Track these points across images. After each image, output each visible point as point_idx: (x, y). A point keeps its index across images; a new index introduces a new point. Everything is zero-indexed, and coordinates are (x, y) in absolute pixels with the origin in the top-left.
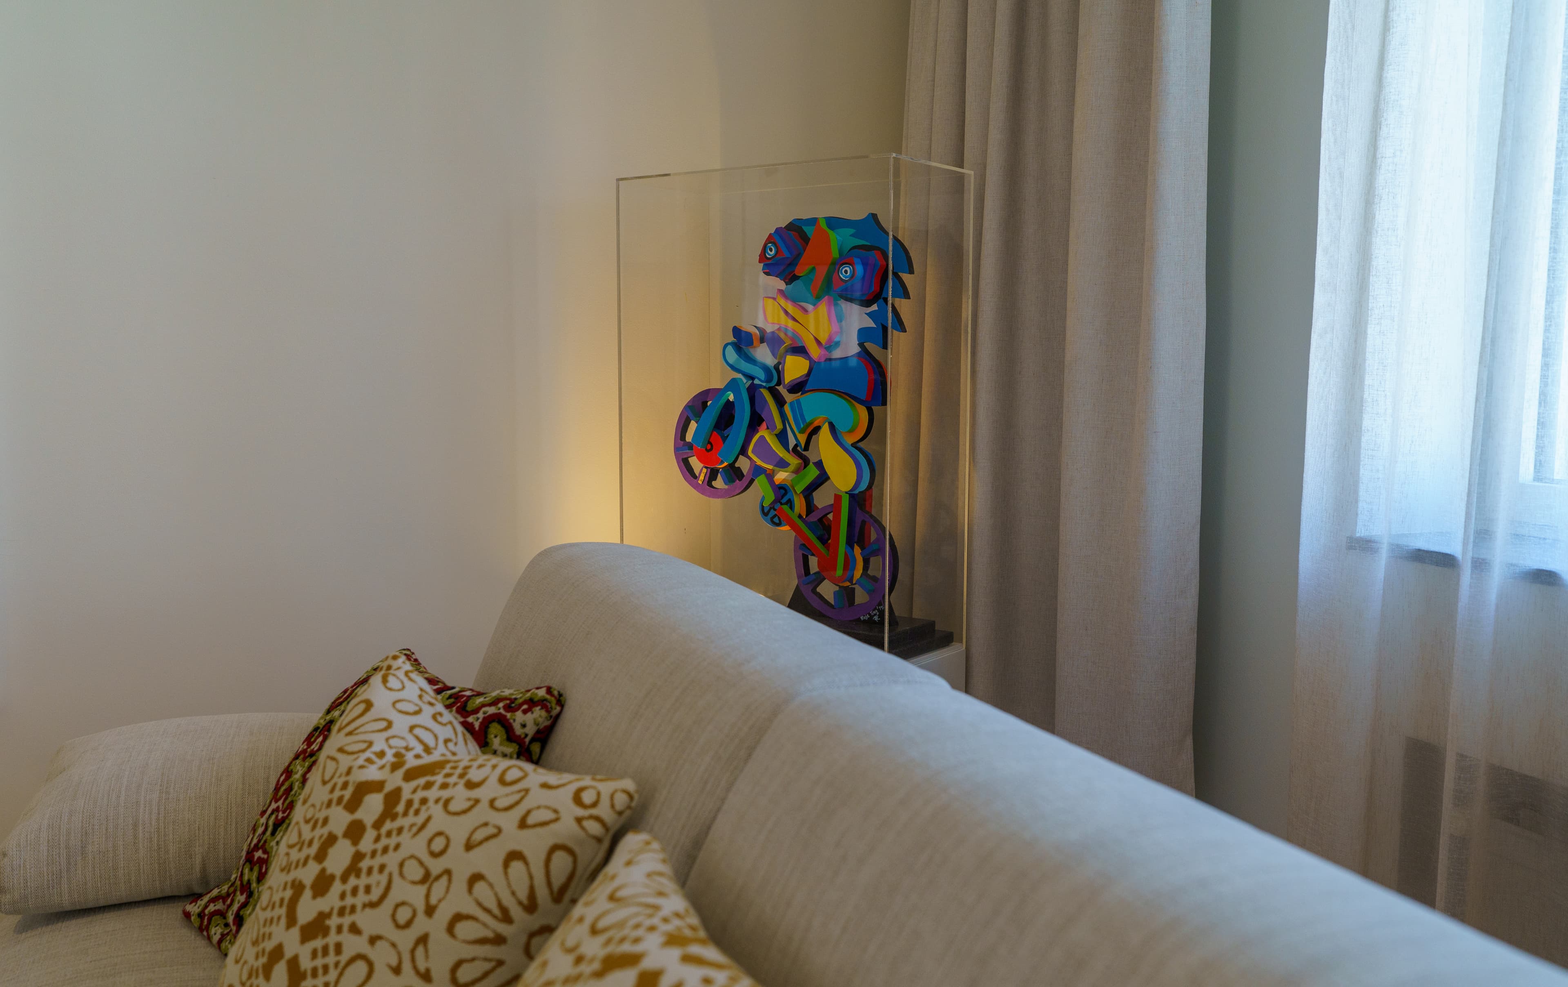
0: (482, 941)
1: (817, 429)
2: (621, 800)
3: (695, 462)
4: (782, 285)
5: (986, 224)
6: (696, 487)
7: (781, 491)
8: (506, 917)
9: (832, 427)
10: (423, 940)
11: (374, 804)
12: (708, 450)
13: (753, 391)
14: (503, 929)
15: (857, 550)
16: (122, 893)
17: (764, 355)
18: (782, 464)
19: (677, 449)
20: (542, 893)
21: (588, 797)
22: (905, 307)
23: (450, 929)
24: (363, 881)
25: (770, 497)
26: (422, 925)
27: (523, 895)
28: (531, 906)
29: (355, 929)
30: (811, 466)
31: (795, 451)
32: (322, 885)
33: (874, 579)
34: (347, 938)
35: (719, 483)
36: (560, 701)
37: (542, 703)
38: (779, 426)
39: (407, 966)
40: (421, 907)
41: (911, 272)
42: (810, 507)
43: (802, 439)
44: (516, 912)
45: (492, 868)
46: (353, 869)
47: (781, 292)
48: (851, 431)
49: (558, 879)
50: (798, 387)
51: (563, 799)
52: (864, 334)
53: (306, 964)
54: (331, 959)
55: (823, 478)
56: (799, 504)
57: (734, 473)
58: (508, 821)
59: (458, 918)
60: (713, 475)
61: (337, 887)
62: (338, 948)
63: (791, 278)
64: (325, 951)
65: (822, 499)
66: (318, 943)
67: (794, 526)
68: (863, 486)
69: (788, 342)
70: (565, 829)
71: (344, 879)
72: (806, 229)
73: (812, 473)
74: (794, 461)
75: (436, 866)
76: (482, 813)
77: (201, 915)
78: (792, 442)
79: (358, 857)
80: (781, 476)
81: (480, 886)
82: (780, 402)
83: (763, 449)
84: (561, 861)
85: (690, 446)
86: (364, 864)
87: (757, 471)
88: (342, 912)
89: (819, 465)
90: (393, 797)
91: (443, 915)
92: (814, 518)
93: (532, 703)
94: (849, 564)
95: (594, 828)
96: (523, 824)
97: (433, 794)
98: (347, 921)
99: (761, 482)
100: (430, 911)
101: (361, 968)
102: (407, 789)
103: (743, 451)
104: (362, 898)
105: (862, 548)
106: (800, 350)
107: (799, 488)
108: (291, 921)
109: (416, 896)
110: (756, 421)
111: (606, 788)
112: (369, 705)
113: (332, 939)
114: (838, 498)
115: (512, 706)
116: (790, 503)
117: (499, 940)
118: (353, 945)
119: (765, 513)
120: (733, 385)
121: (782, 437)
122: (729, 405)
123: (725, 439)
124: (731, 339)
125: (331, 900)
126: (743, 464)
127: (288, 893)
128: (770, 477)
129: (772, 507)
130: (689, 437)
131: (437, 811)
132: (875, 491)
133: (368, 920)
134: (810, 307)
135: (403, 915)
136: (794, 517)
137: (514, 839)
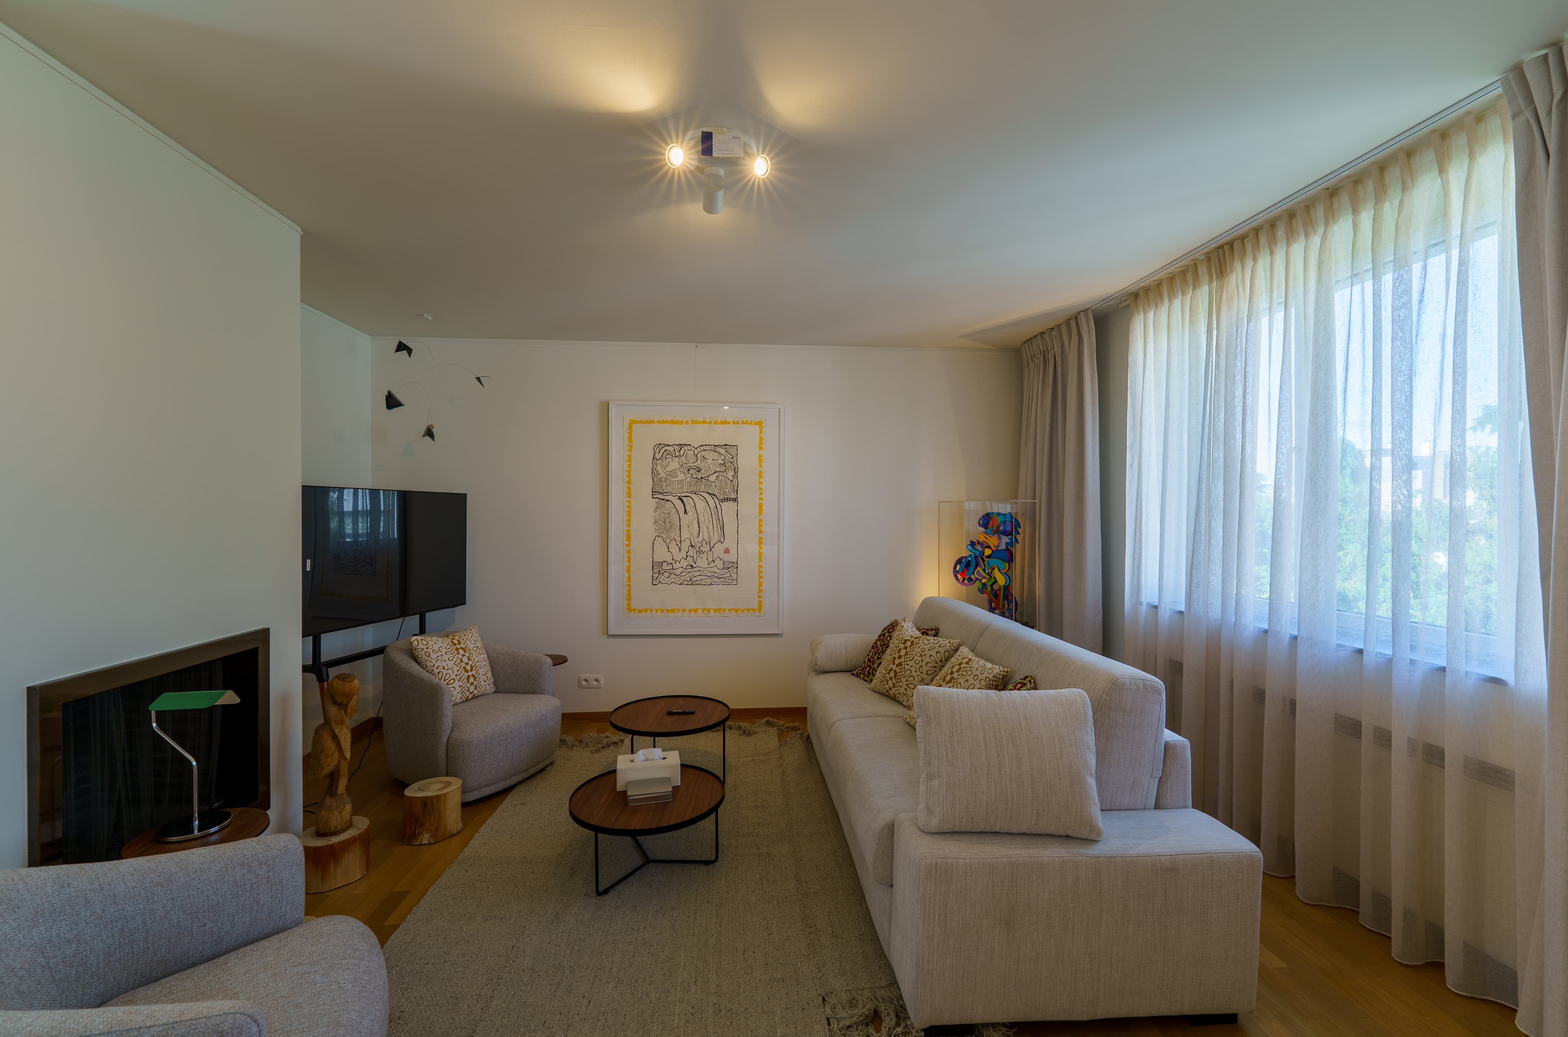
0: (932, 667)
1: (994, 568)
2: (958, 643)
3: (959, 576)
4: (984, 530)
5: (1042, 512)
6: (959, 583)
7: (984, 585)
8: (937, 663)
9: (998, 569)
10: (921, 666)
11: (909, 644)
12: (963, 574)
13: (976, 557)
14: (936, 665)
15: (1006, 601)
16: (838, 668)
17: (979, 547)
18: (984, 577)
19: (954, 572)
20: (943, 659)
21: (951, 642)
22: (1019, 537)
23: (926, 665)
24: (908, 656)
25: (981, 586)
26: (921, 663)
27: (940, 659)
28: (941, 661)
29: (907, 664)
30: (993, 579)
31: (988, 574)
32: (900, 657)
33: (1011, 609)
34: (906, 666)
35: (966, 582)
36: (938, 629)
37: (935, 629)
38: (983, 567)
39: (918, 671)
40: (920, 660)
41: (1020, 528)
42: (992, 589)
43: (990, 571)
44: (939, 662)
45: (934, 654)
46: (906, 654)
47: (984, 532)
48: (1004, 569)
49: (946, 657)
50: (988, 557)
51: (947, 642)
52: (1007, 544)
53: (898, 671)
54: (903, 670)
55: (996, 581)
56: (989, 589)
57: (970, 580)
58: (937, 646)
59: (928, 662)
60: (964, 580)
61: (903, 657)
62: (904, 668)
63: (986, 528)
64: (902, 668)
65: (995, 587)
66: (900, 667)
67: (987, 594)
68: (1007, 584)
69: (986, 545)
70: (948, 647)
71: (905, 656)
72: (991, 515)
73: (993, 580)
74: (988, 577)
75: (923, 654)
76: (931, 644)
77: (857, 673)
78: (987, 572)
79: (907, 652)
80: (984, 581)
81: (931, 657)
82: (984, 561)
83: (978, 572)
84: (947, 653)
85: (958, 572)
86: (908, 653)
87: (977, 579)
88: (905, 662)
89: (995, 578)
90: (913, 642)
91: (925, 662)
92: (993, 592)
93: (932, 630)
94: (1003, 605)
95: (953, 648)
96: (939, 646)
97: (920, 641)
98: (906, 663)
99: (978, 583)
100: (922, 661)
101: (909, 671)
102: (915, 641)
103: (973, 574)
104: (908, 659)
105: (1007, 601)
106: (989, 547)
107: (989, 584)
108: (894, 664)
109: (919, 659)
110: (977, 566)
111: (955, 641)
112: (903, 627)
113: (903, 666)
114: (1000, 587)
115: (928, 630)
116: (987, 588)
117: (935, 667)
118: (909, 667)
119: (979, 590)
120: (970, 556)
121: (984, 570)
122: (969, 561)
123: (968, 570)
124: (970, 543)
125: (902, 659)
126: (973, 577)
127: (892, 659)
128: (981, 581)
129: (981, 589)
130: (957, 569)
131: (922, 644)
132: (1011, 585)
133: (910, 663)
134: (992, 536)
135: (917, 662)
136: (987, 591)
137: (937, 649)
